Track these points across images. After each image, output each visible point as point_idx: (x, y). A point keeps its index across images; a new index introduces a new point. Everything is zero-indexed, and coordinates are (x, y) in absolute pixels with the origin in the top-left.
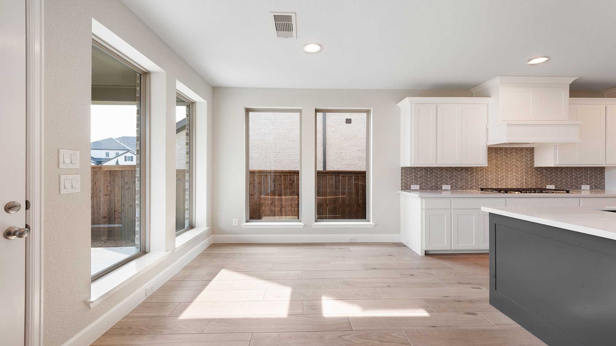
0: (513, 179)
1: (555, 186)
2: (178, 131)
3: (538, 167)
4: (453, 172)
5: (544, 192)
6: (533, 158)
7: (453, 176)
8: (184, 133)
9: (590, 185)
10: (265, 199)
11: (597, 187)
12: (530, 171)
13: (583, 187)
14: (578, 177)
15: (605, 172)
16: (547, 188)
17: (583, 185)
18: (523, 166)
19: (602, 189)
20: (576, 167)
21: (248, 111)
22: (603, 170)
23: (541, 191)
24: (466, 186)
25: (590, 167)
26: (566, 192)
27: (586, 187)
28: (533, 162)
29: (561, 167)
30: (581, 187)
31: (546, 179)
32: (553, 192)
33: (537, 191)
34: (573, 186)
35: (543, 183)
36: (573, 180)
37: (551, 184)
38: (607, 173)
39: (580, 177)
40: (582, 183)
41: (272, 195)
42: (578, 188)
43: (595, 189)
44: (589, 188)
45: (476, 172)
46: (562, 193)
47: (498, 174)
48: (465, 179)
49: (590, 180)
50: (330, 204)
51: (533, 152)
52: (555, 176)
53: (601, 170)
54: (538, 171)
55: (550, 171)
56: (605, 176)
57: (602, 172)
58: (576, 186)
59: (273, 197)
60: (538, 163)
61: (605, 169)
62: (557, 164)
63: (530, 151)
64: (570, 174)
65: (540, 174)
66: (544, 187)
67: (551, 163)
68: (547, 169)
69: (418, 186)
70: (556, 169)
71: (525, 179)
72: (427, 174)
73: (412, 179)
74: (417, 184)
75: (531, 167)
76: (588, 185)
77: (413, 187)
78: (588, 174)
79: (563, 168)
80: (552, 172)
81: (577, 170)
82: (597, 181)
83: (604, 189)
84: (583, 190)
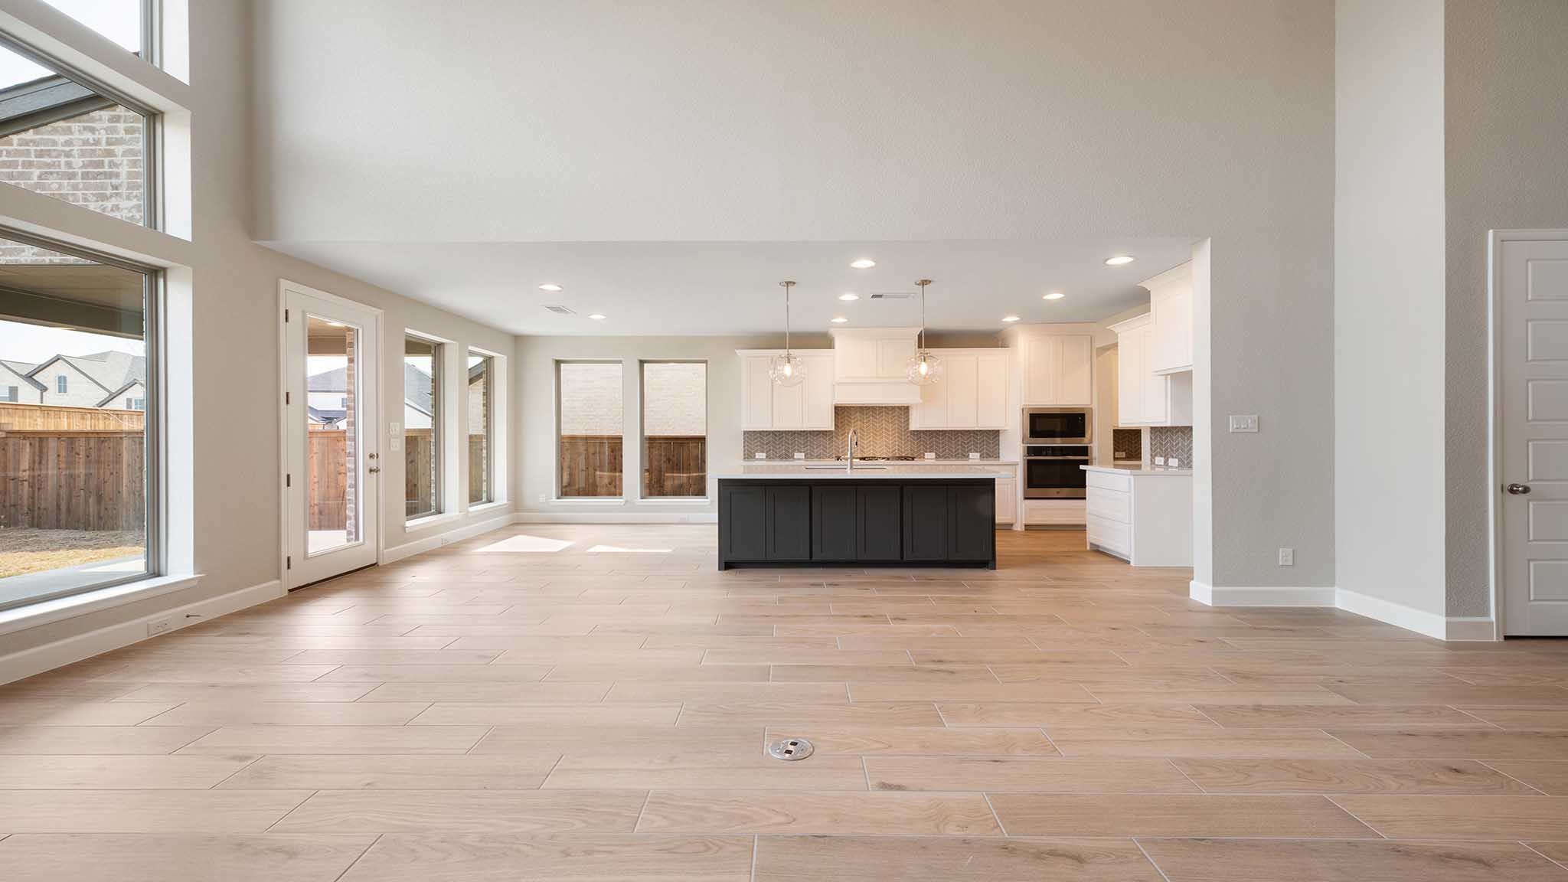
0: (882, 446)
1: (936, 453)
2: (471, 381)
3: (913, 431)
4: (807, 438)
6: (908, 420)
7: (807, 442)
8: (479, 385)
9: (980, 452)
10: (601, 477)
11: (989, 456)
12: (904, 435)
13: (971, 455)
14: (965, 442)
16: (926, 456)
18: (895, 429)
19: (996, 457)
20: (965, 430)
21: (558, 363)
22: (998, 434)
25: (980, 431)
27: (975, 456)
28: (908, 424)
30: (969, 455)
31: (924, 445)
34: (958, 454)
35: (920, 449)
36: (959, 444)
38: (1002, 437)
39: (971, 443)
40: (970, 451)
41: (611, 471)
44: (978, 457)
45: (836, 437)
47: (864, 439)
48: (823, 446)
49: (980, 446)
50: (695, 484)
51: (908, 412)
52: (936, 441)
54: (914, 435)
55: (930, 435)
56: (1000, 440)
57: (996, 437)
58: (961, 453)
59: (612, 474)
60: (914, 426)
61: (1000, 433)
63: (905, 410)
64: (955, 439)
65: (917, 439)
68: (925, 432)
69: (764, 454)
70: (938, 432)
71: (898, 446)
72: (776, 440)
73: (757, 446)
74: (763, 452)
75: (905, 430)
76: (977, 452)
77: (758, 455)
78: (977, 439)
79: (946, 431)
80: (932, 437)
81: (964, 435)
82: (990, 447)
83: (999, 457)
84: (971, 459)
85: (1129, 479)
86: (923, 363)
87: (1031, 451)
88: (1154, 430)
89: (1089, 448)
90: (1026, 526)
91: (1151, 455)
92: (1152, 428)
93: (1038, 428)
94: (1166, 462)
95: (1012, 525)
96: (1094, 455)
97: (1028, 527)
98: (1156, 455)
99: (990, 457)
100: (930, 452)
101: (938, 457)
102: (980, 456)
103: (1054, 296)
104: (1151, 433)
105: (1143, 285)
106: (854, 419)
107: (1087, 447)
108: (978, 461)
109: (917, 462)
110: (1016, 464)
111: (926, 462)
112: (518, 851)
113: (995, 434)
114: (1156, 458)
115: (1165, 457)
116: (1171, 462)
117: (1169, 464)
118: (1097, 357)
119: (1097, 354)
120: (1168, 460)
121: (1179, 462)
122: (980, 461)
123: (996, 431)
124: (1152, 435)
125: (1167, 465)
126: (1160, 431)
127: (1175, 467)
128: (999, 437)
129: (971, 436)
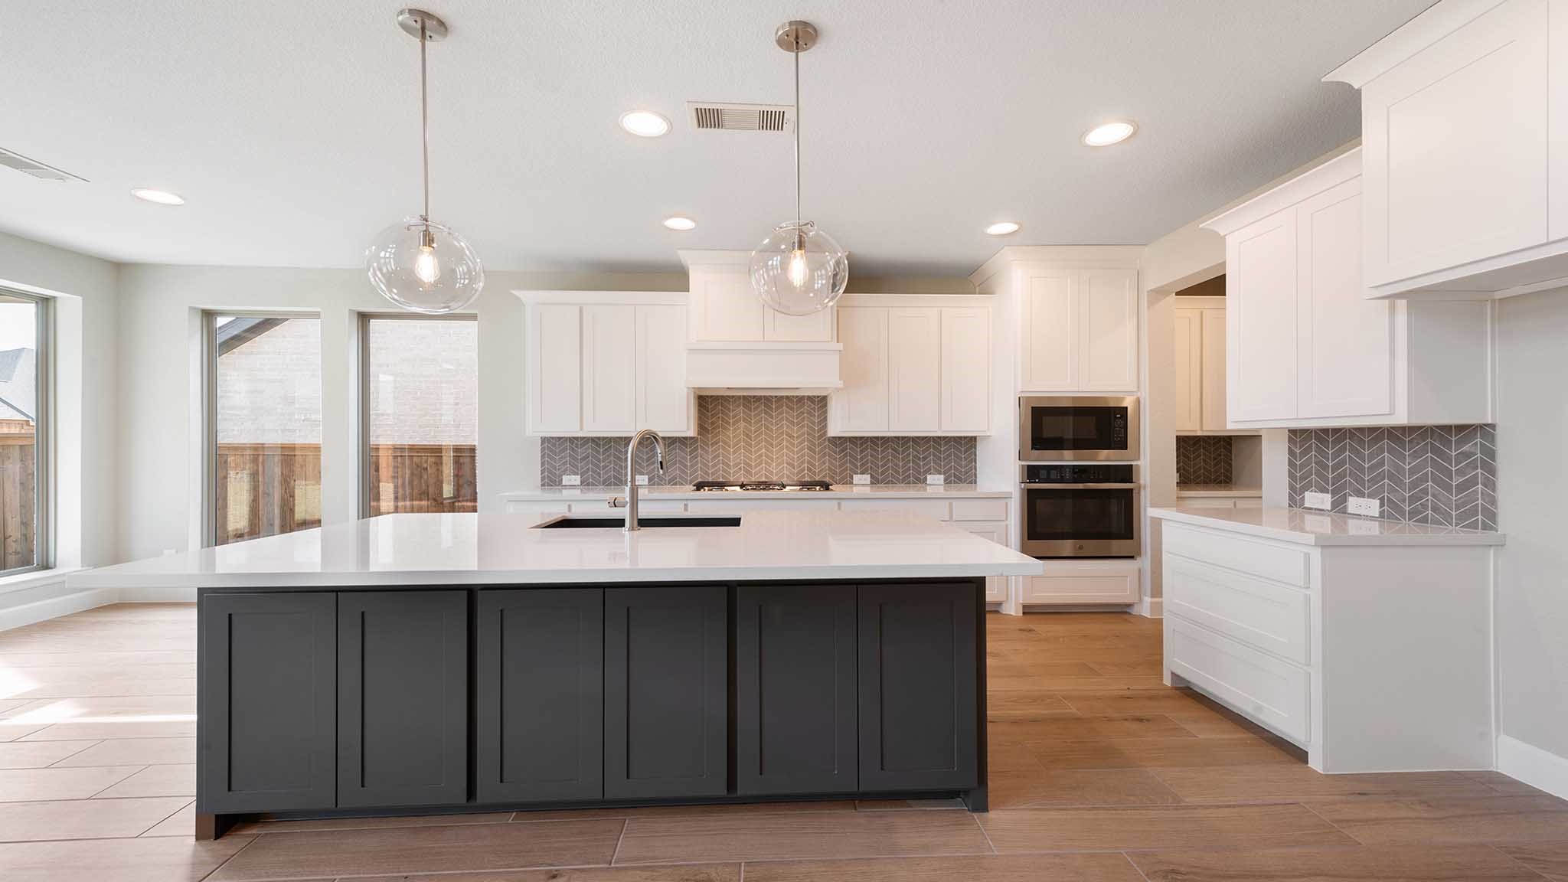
1: (871, 477)
3: (835, 438)
6: (825, 419)
9: (944, 474)
11: (959, 480)
12: (819, 445)
14: (920, 459)
15: (978, 447)
16: (854, 481)
17: (931, 474)
18: (803, 434)
19: (971, 482)
20: (916, 437)
21: (209, 314)
22: (973, 443)
24: (681, 477)
25: (946, 437)
27: (935, 480)
28: (825, 427)
29: (885, 437)
30: (926, 479)
31: (851, 463)
34: (909, 476)
35: (846, 469)
36: (910, 463)
38: (981, 450)
39: (924, 458)
40: (928, 471)
42: (920, 481)
43: (957, 483)
44: (942, 482)
48: (678, 463)
49: (945, 465)
51: (826, 406)
52: (872, 456)
53: (970, 443)
54: (835, 444)
55: (861, 445)
56: (978, 454)
57: (970, 448)
58: (916, 476)
60: (835, 429)
61: (978, 440)
63: (820, 402)
64: (906, 452)
65: (840, 452)
66: (848, 479)
68: (853, 440)
69: (578, 477)
70: (874, 440)
71: (809, 462)
72: (598, 452)
73: (565, 464)
74: (576, 474)
75: (820, 437)
76: (939, 474)
77: (567, 479)
78: (940, 452)
79: (888, 438)
80: (866, 448)
81: (918, 444)
82: (961, 466)
83: (976, 483)
84: (930, 485)
85: (1307, 557)
86: (798, 253)
87: (1032, 473)
88: (1297, 436)
89: (1134, 468)
90: (1024, 607)
91: (1292, 488)
92: (1293, 432)
93: (1047, 433)
94: (1339, 505)
95: (1000, 604)
96: (1142, 482)
97: (1029, 611)
98: (1304, 489)
99: (962, 482)
100: (862, 473)
101: (875, 481)
102: (945, 480)
103: (1109, 133)
104: (1290, 440)
105: (1340, 75)
106: (734, 417)
107: (1132, 465)
108: (940, 491)
109: (837, 490)
110: (1004, 497)
111: (856, 491)
113: (967, 445)
114: (1307, 494)
115: (1333, 494)
116: (1354, 504)
117: (1350, 510)
118: (1149, 307)
119: (1148, 301)
120: (1345, 500)
121: (1382, 505)
122: (945, 490)
123: (972, 437)
124: (1295, 443)
125: (1344, 511)
126: (1318, 438)
127: (1373, 518)
128: (975, 449)
129: (929, 447)
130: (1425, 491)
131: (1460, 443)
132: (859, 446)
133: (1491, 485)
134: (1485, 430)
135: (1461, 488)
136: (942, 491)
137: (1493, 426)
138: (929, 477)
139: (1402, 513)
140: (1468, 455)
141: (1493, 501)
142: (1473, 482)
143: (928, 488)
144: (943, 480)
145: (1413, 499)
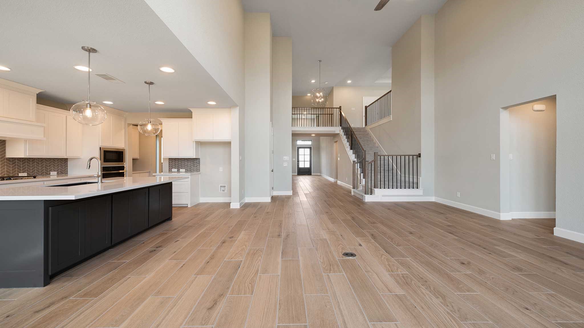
1: (27, 174)
3: (10, 158)
5: (12, 179)
6: (5, 150)
9: (57, 171)
13: (52, 173)
14: (47, 166)
15: (68, 162)
16: (19, 176)
17: (52, 171)
19: (66, 174)
20: (46, 158)
22: (67, 160)
23: (10, 178)
25: (57, 158)
26: (33, 178)
27: (54, 173)
28: (5, 153)
29: (33, 158)
30: (50, 173)
31: (18, 169)
32: (22, 179)
33: (5, 179)
34: (43, 173)
35: (15, 171)
36: (44, 168)
37: (23, 172)
38: (69, 163)
39: (49, 166)
40: (51, 171)
42: (48, 174)
43: (61, 174)
44: (56, 174)
46: (28, 179)
49: (57, 168)
51: (5, 144)
52: (28, 165)
53: (65, 160)
54: (10, 161)
55: (23, 161)
56: (68, 164)
57: (65, 162)
58: (46, 173)
60: (9, 155)
61: (68, 159)
62: (27, 155)
63: (2, 143)
64: (41, 164)
65: (12, 164)
66: (17, 175)
67: (21, 155)
68: (19, 159)
70: (29, 159)
75: (4, 157)
76: (55, 171)
78: (55, 163)
79: (35, 158)
80: (25, 162)
81: (47, 161)
82: (62, 168)
83: (67, 173)
84: (51, 175)
86: (149, 124)
87: (104, 169)
89: (124, 167)
91: (169, 168)
92: (170, 159)
93: (107, 158)
99: (62, 173)
104: (169, 160)
105: (190, 109)
112: (434, 289)
114: (172, 169)
115: (177, 169)
116: (181, 170)
117: (180, 171)
118: (128, 127)
119: (128, 125)
120: (179, 170)
121: (185, 170)
122: (57, 177)
123: (66, 158)
124: (170, 161)
125: (179, 171)
126: (174, 160)
127: (184, 172)
128: (67, 162)
129: (51, 162)
130: (191, 167)
131: (196, 160)
132: (21, 161)
133: (199, 166)
134: (199, 159)
135: (196, 167)
136: (56, 177)
137: (200, 158)
138: (51, 172)
139: (194, 170)
140: (197, 162)
141: (200, 168)
142: (197, 166)
143: (51, 176)
144: (56, 173)
145: (190, 169)
